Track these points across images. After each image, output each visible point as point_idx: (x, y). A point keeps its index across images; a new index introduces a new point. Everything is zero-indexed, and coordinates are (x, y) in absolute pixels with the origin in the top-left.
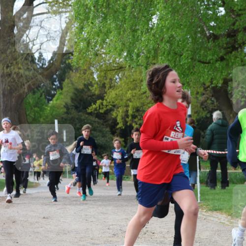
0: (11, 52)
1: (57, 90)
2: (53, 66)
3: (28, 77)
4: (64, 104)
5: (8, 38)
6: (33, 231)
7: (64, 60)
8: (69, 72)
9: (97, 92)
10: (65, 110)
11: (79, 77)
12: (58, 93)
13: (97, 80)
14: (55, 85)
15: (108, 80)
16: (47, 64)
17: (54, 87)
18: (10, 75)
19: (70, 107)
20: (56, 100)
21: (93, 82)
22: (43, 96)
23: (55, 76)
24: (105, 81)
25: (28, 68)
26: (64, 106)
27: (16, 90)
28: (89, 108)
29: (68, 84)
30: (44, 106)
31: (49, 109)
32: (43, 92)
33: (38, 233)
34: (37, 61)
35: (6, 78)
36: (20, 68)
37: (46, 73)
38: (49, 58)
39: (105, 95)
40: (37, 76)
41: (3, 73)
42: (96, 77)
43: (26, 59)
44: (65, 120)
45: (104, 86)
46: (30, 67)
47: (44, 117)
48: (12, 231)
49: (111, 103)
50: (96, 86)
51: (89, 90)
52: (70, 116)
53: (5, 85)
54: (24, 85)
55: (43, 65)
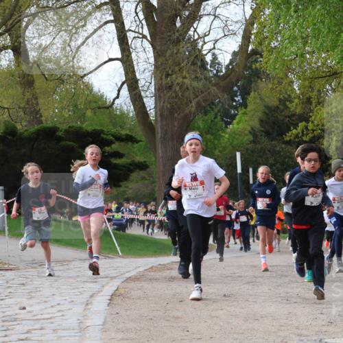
0: (172, 55)
1: (239, 109)
2: (233, 73)
3: (196, 90)
4: (249, 129)
5: (169, 34)
6: (210, 315)
7: (248, 65)
8: (256, 82)
9: (298, 111)
10: (251, 138)
11: (272, 89)
12: (240, 112)
13: (298, 92)
14: (235, 101)
15: (315, 93)
16: (224, 71)
17: (234, 104)
18: (170, 87)
19: (258, 134)
20: (238, 123)
21: (293, 95)
22: (219, 117)
23: (235, 88)
24: (310, 94)
25: (196, 77)
26: (250, 132)
27: (179, 108)
28: (287, 134)
29: (255, 98)
30: (220, 132)
31: (227, 136)
32: (219, 111)
33: (217, 317)
34: (209, 66)
35: (165, 92)
36: (185, 78)
37: (222, 84)
38: (227, 62)
39: (311, 114)
40: (209, 89)
41: (161, 84)
42: (297, 89)
43: (194, 64)
44: (252, 152)
45: (309, 101)
46: (198, 75)
47: (221, 149)
48: (179, 314)
49: (320, 127)
50: (296, 101)
51: (287, 107)
52: (259, 146)
53: (164, 102)
54: (191, 102)
55: (218, 71)
